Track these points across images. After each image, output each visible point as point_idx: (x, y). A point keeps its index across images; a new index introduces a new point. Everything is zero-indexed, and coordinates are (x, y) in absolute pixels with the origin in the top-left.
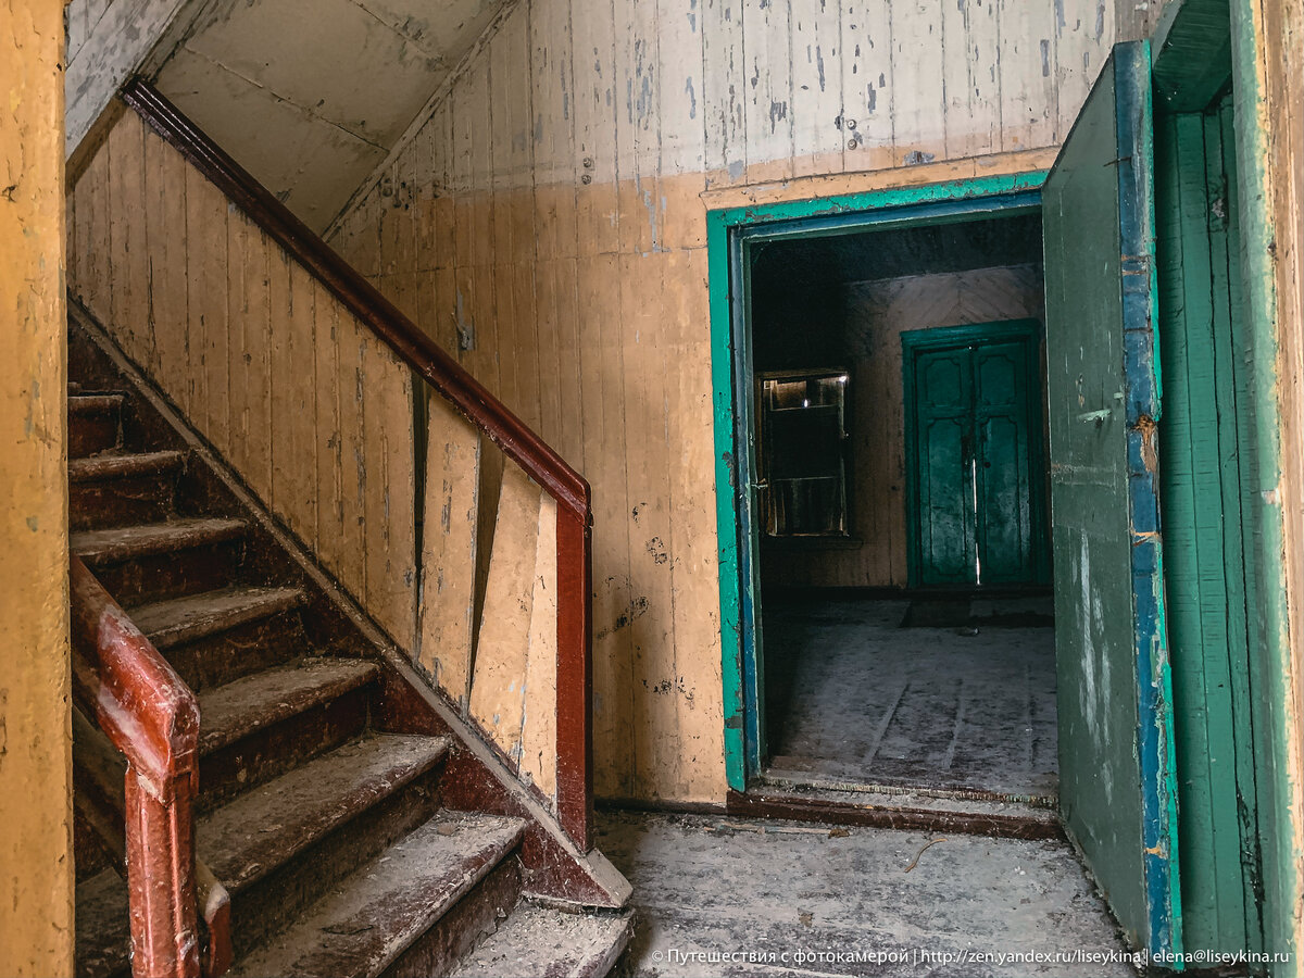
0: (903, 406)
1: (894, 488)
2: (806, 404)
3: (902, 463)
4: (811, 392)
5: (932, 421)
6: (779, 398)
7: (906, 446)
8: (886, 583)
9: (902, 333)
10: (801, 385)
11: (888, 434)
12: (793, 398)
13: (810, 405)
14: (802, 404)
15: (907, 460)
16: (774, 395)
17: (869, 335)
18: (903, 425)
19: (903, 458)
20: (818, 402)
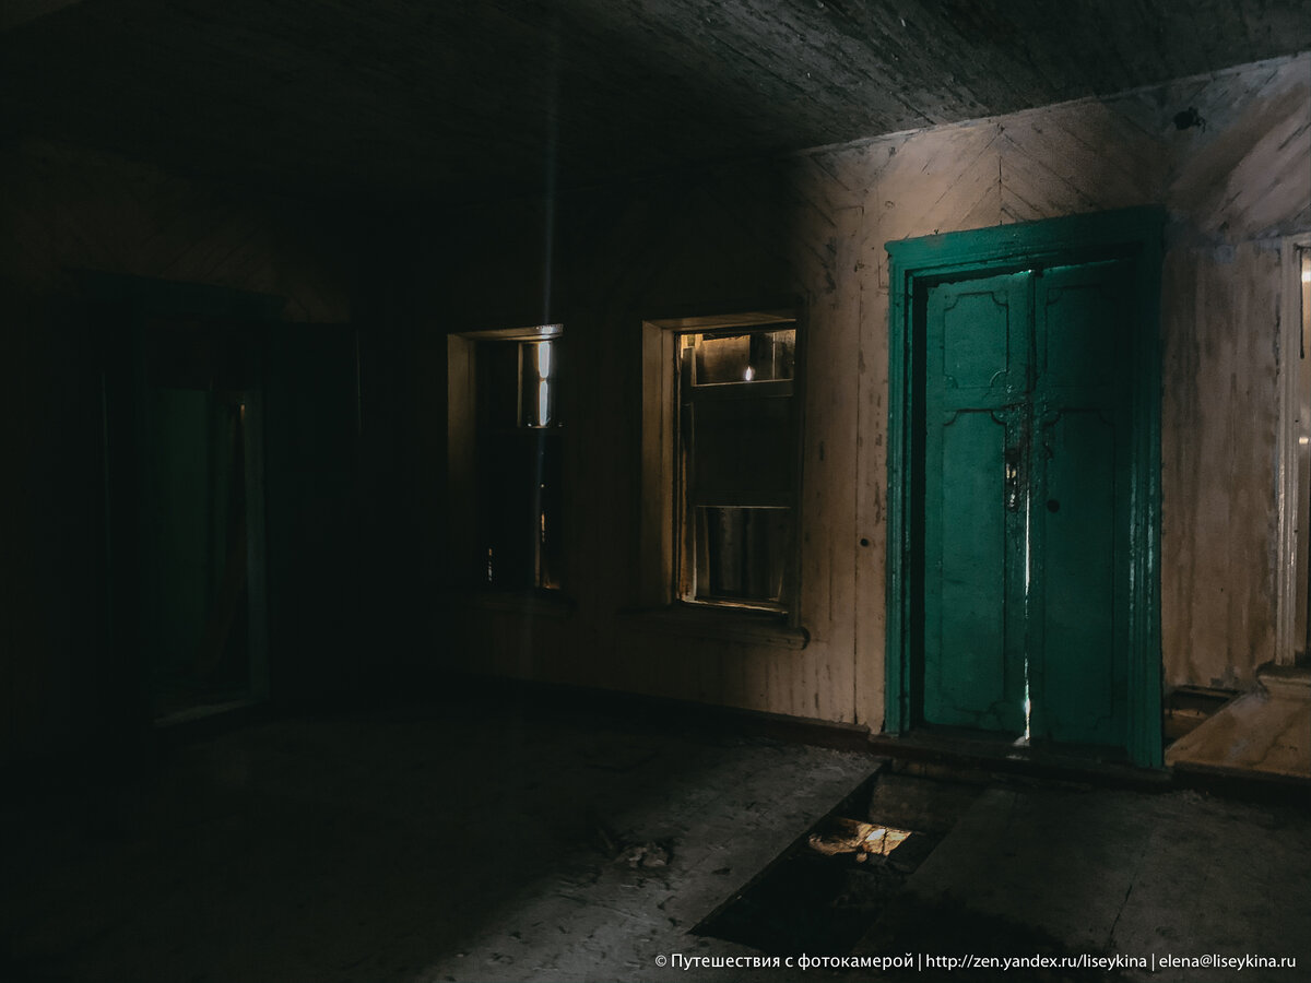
0: (886, 385)
1: (865, 543)
2: (749, 375)
3: (882, 496)
4: (758, 355)
5: (949, 416)
6: (707, 364)
7: (889, 462)
8: (848, 719)
9: (890, 246)
10: (743, 341)
11: (859, 440)
12: (730, 366)
13: (755, 377)
14: (741, 378)
15: (890, 490)
16: (700, 358)
17: (832, 249)
18: (884, 424)
19: (883, 487)
20: (768, 375)
